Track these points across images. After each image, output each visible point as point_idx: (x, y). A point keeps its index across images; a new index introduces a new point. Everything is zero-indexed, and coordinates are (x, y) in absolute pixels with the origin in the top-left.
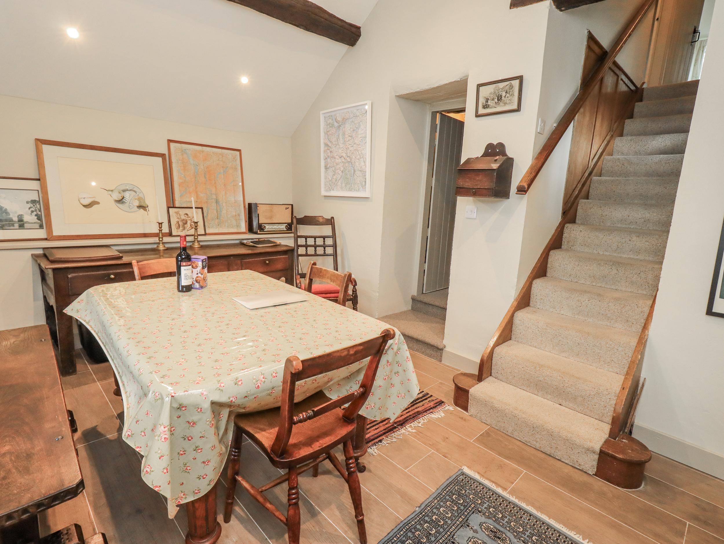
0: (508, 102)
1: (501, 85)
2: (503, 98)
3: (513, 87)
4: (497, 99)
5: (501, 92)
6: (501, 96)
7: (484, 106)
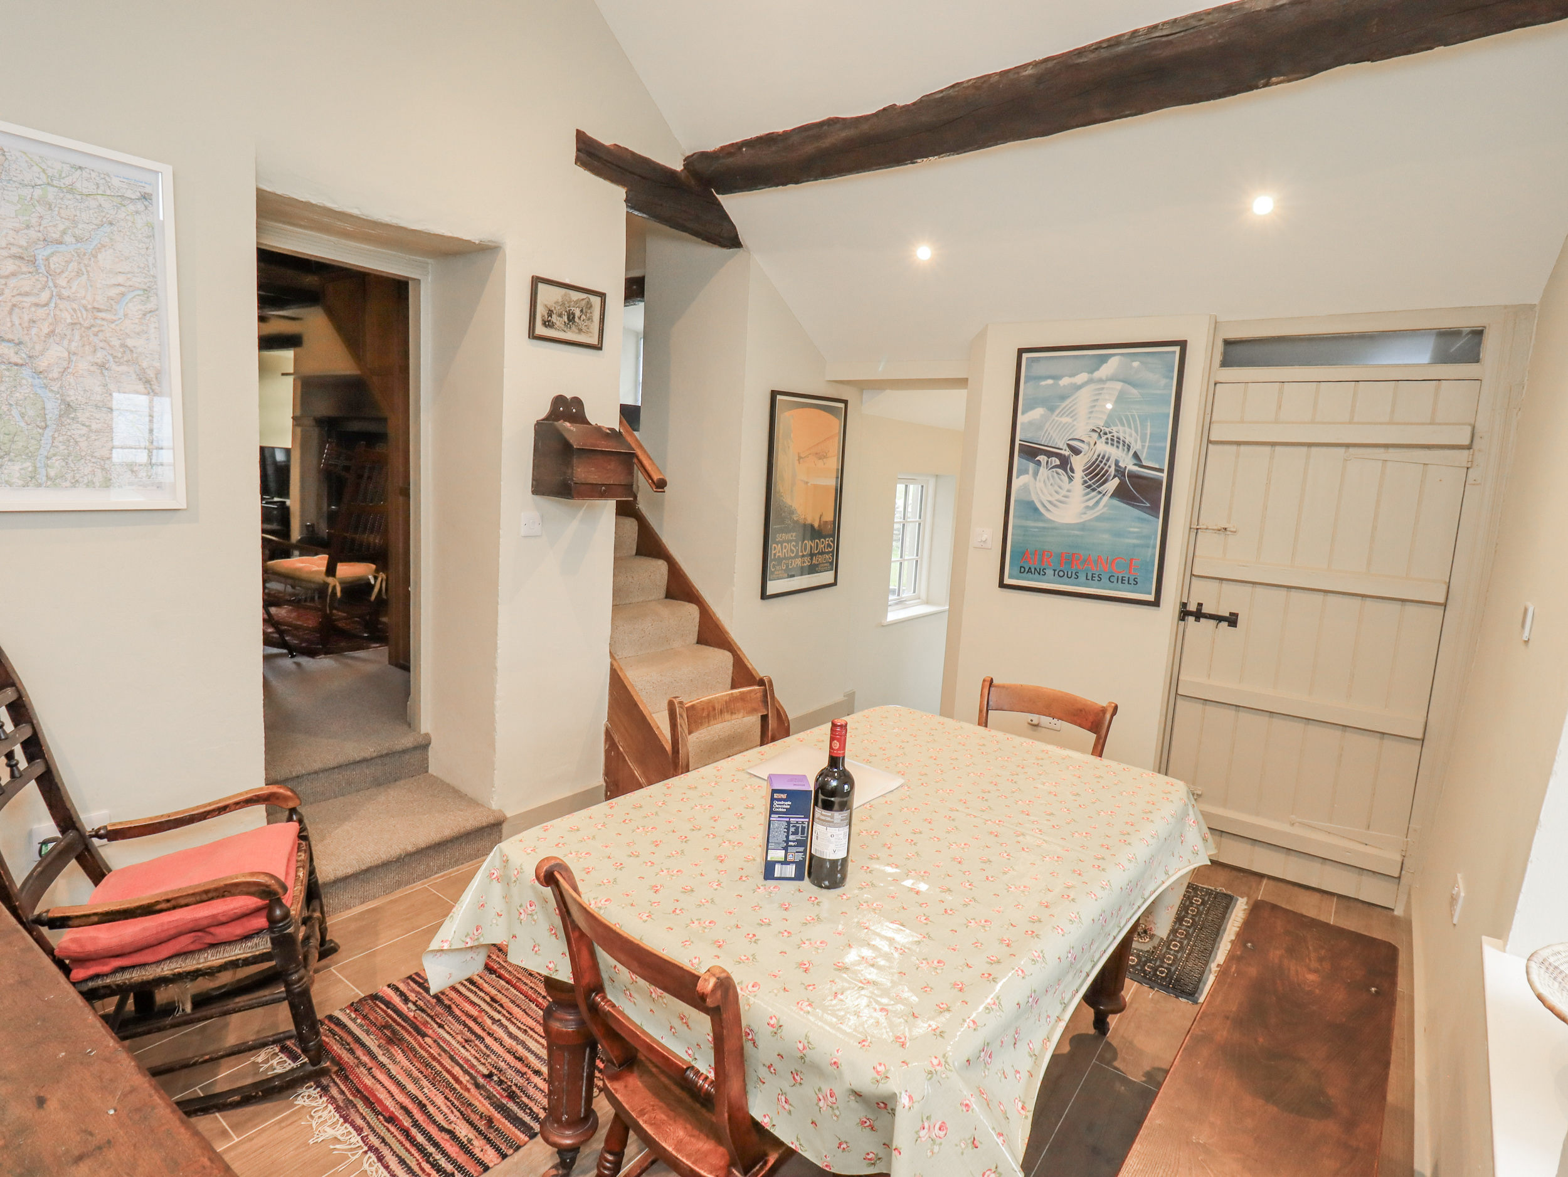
0: (584, 328)
1: (576, 296)
2: (576, 319)
3: (591, 306)
4: (566, 317)
5: (574, 307)
6: (574, 314)
7: (545, 322)
